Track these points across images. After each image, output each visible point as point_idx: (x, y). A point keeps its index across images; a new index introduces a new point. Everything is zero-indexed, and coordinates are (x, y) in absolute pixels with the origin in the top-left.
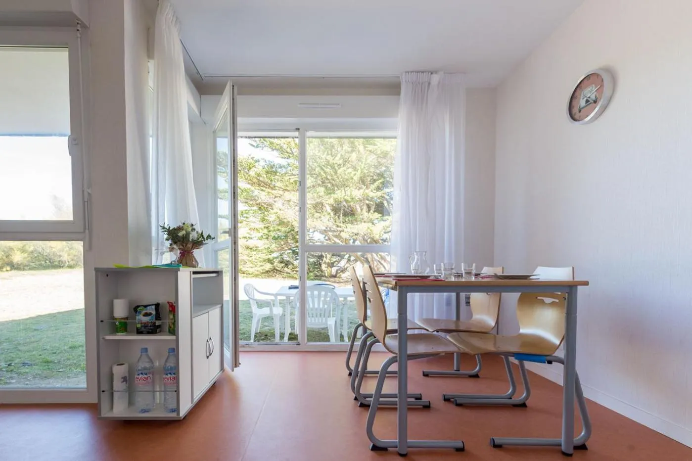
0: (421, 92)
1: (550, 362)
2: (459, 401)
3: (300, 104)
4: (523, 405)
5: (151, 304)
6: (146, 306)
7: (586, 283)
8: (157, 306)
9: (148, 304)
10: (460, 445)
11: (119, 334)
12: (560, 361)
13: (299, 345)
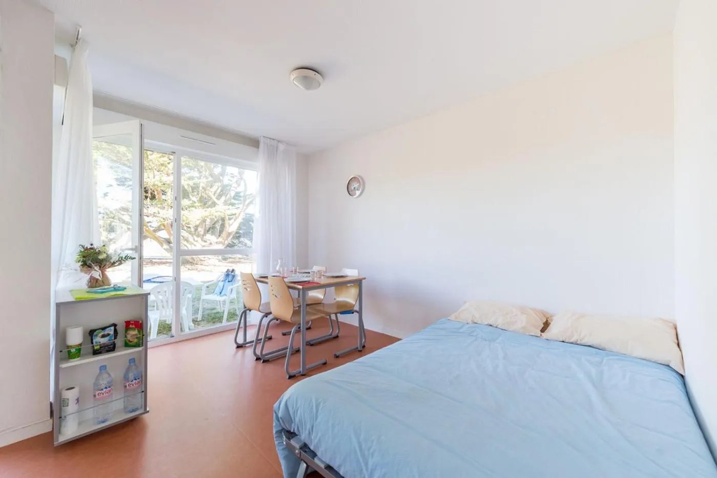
0: (272, 153)
1: (353, 313)
2: (312, 343)
3: (182, 136)
4: (337, 337)
5: (108, 325)
6: (104, 329)
7: (365, 279)
8: (115, 325)
9: (105, 326)
10: (323, 361)
11: (75, 359)
12: (357, 312)
13: (173, 337)
